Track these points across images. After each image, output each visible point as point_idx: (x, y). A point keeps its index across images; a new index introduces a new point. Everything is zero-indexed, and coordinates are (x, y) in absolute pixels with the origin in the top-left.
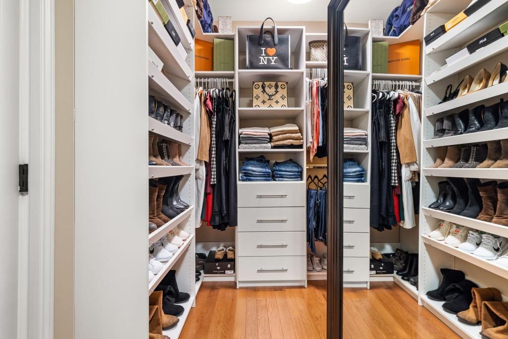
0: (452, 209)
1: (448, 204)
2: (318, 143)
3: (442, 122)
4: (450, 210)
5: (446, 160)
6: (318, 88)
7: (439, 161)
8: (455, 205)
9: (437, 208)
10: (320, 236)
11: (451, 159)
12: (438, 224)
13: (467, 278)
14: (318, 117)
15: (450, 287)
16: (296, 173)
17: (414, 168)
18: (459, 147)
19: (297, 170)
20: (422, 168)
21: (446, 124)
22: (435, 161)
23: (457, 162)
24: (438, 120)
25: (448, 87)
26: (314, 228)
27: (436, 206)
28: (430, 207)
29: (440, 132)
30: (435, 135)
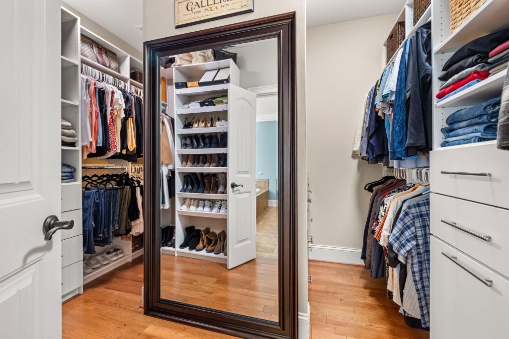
0: (192, 190)
1: (189, 188)
2: (96, 143)
3: (186, 140)
4: (191, 191)
5: (189, 163)
6: (95, 88)
7: (184, 163)
8: (193, 188)
9: (185, 191)
10: (100, 233)
11: (191, 162)
12: (184, 201)
13: (196, 228)
14: (97, 118)
15: (191, 236)
16: (69, 174)
17: (171, 167)
18: (194, 156)
19: (69, 170)
20: (176, 167)
21: (188, 141)
22: (182, 163)
23: (193, 164)
24: (183, 138)
25: (186, 119)
26: (93, 228)
27: (184, 190)
28: (181, 192)
29: (185, 145)
30: (182, 146)
